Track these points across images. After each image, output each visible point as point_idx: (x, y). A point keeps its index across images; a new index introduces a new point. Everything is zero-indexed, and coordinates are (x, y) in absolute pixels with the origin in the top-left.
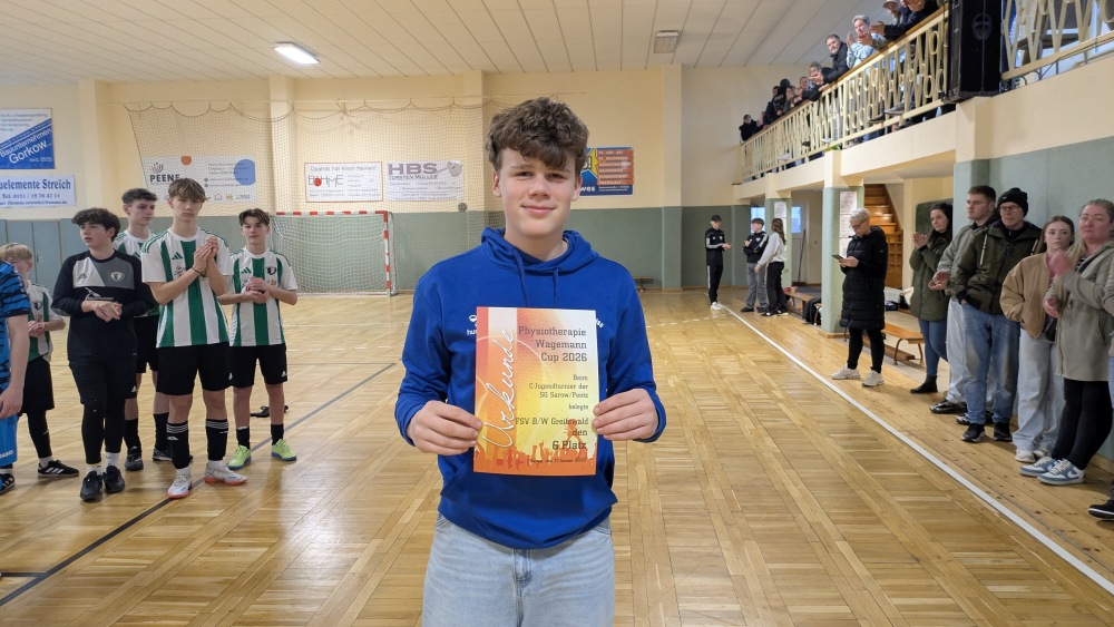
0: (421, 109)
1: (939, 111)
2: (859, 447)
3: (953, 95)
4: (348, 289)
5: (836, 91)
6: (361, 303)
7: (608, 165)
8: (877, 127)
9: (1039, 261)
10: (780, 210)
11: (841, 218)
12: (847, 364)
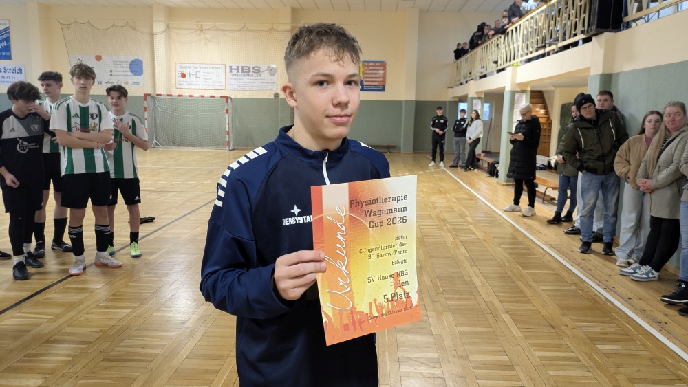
0: (251, 31)
1: (581, 42)
2: (519, 254)
3: (591, 30)
4: (202, 145)
5: (516, 28)
7: (370, 72)
8: (541, 52)
9: (641, 140)
10: (477, 105)
11: (515, 110)
12: (513, 202)
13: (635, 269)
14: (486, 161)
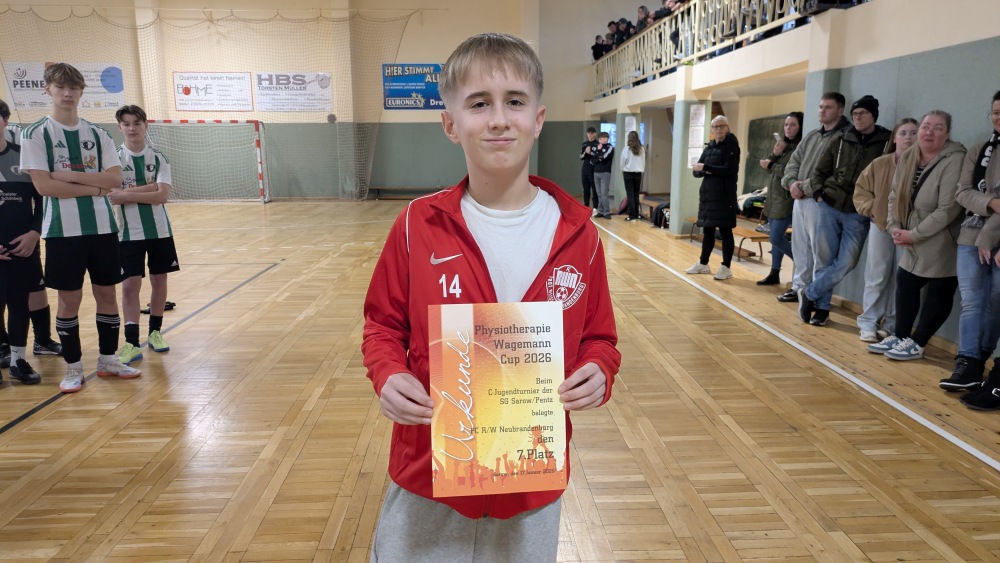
0: (288, 20)
2: (722, 332)
5: (689, 10)
6: (237, 209)
8: (728, 42)
9: (890, 160)
10: (630, 125)
11: (691, 129)
12: (699, 261)
13: (890, 345)
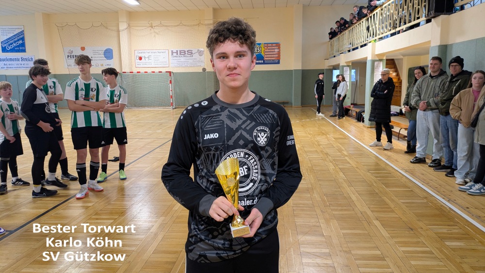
0: (185, 25)
2: (382, 177)
4: (154, 106)
5: (374, 15)
6: (159, 112)
7: (269, 51)
9: (469, 91)
10: (346, 71)
11: (375, 74)
12: (376, 140)
14: (354, 111)
